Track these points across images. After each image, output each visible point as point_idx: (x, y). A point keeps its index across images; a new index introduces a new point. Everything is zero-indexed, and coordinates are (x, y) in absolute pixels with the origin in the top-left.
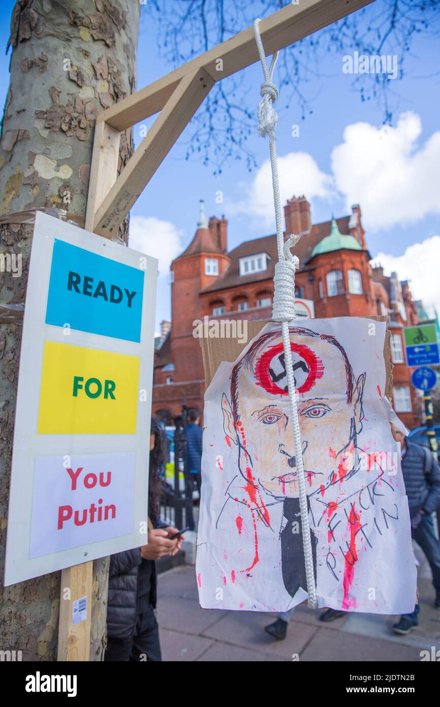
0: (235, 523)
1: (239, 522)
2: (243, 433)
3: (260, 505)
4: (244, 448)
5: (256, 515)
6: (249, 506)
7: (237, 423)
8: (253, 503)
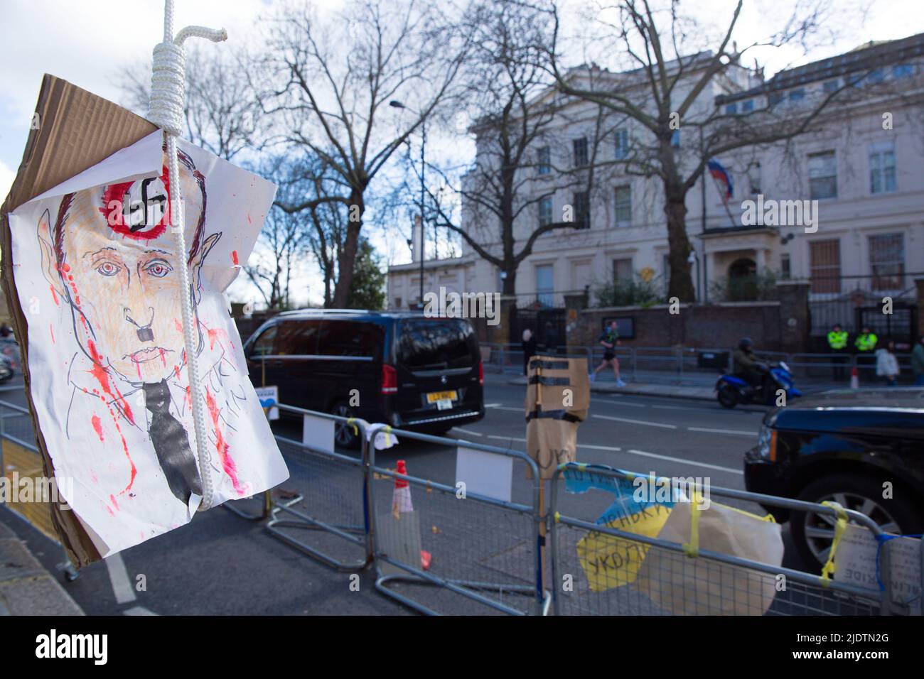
0: (92, 426)
1: (96, 423)
2: (73, 285)
3: (117, 397)
4: (78, 309)
5: (115, 411)
6: (103, 399)
7: (61, 268)
8: (107, 394)
